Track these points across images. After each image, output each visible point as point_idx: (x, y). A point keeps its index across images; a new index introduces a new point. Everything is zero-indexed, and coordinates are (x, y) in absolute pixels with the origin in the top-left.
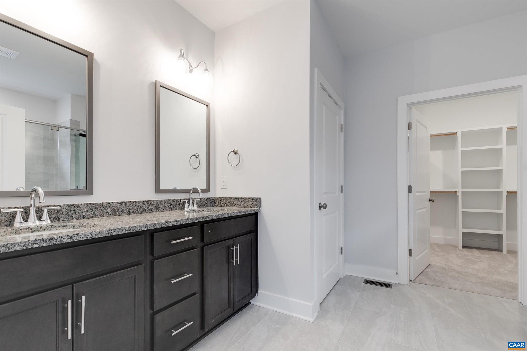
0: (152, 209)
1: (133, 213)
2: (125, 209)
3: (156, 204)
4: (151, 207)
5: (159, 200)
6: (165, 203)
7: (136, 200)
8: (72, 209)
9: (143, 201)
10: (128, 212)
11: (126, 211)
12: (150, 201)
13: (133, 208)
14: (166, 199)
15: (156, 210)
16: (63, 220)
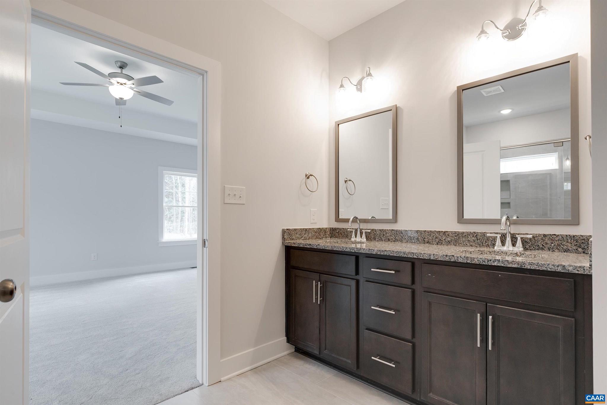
0: (450, 242)
1: (428, 243)
2: (420, 238)
3: (456, 236)
4: (449, 239)
5: (460, 231)
6: (469, 236)
7: (431, 230)
8: (382, 233)
9: (439, 232)
10: (423, 241)
11: (421, 240)
12: (448, 231)
13: (428, 238)
14: (470, 231)
15: (455, 243)
16: (377, 241)
